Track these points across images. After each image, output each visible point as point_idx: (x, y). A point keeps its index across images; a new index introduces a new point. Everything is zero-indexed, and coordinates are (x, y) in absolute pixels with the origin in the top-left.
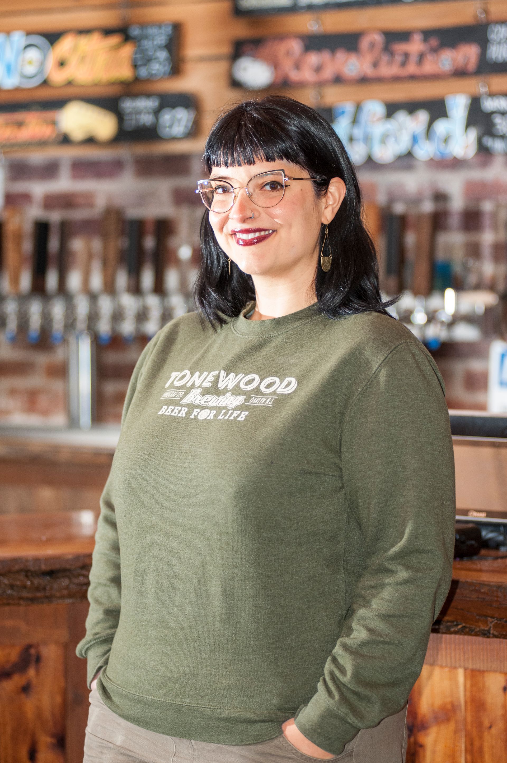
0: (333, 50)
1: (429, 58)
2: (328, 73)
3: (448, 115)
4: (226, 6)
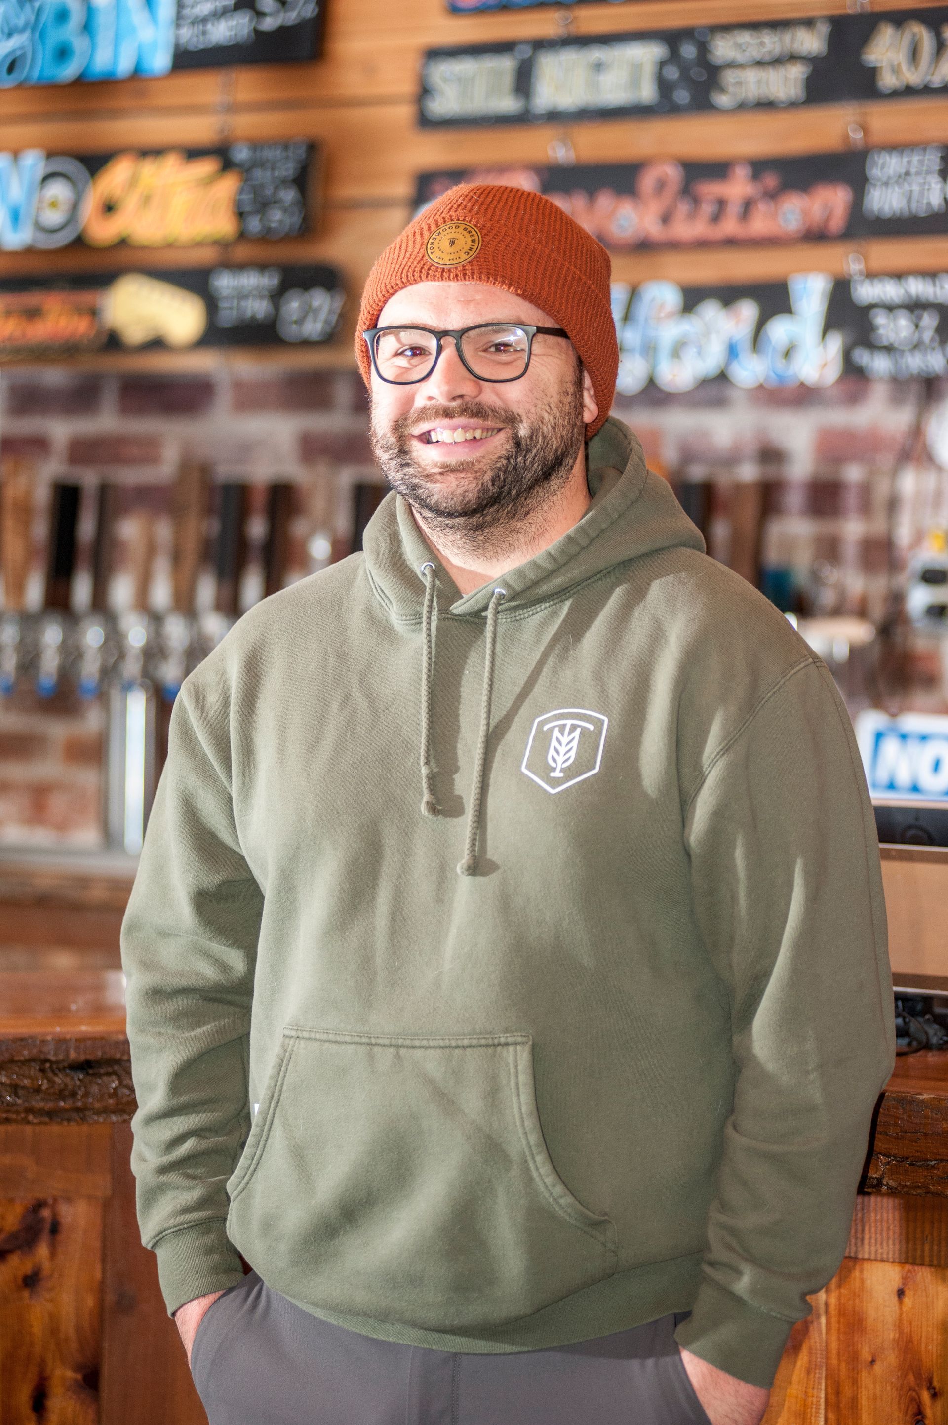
0: (592, 194)
1: (762, 208)
3: (793, 309)
4: (404, 113)
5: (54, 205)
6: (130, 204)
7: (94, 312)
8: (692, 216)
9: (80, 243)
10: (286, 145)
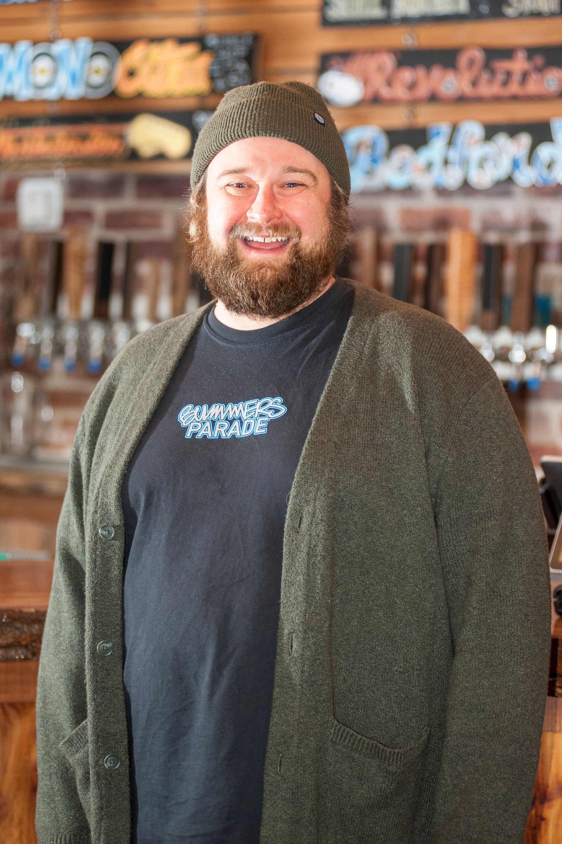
0: (428, 67)
1: (534, 77)
2: (422, 91)
3: (553, 139)
4: (313, 16)
5: (97, 72)
6: (144, 72)
7: (121, 137)
8: (491, 81)
9: (113, 95)
10: (240, 36)
